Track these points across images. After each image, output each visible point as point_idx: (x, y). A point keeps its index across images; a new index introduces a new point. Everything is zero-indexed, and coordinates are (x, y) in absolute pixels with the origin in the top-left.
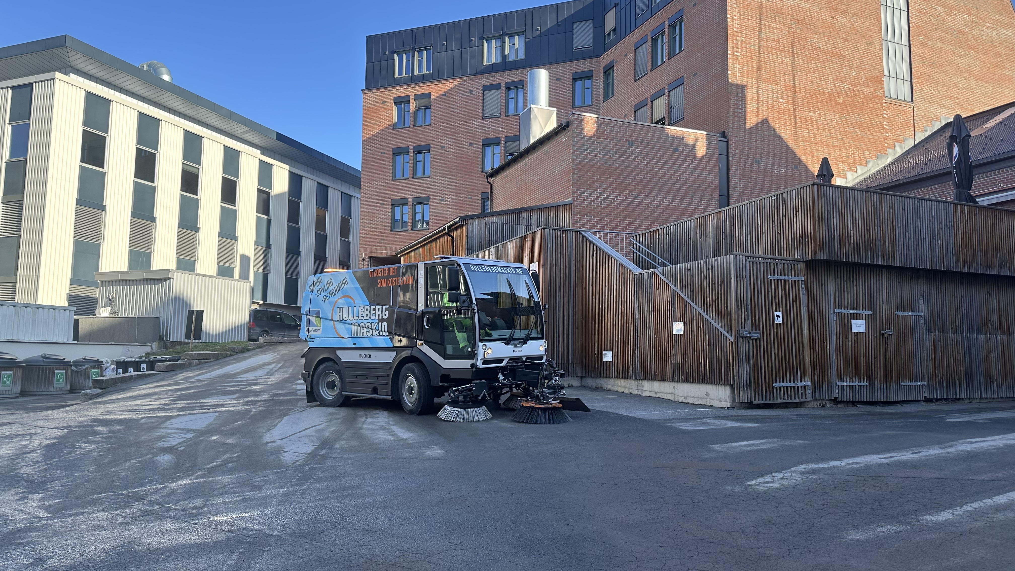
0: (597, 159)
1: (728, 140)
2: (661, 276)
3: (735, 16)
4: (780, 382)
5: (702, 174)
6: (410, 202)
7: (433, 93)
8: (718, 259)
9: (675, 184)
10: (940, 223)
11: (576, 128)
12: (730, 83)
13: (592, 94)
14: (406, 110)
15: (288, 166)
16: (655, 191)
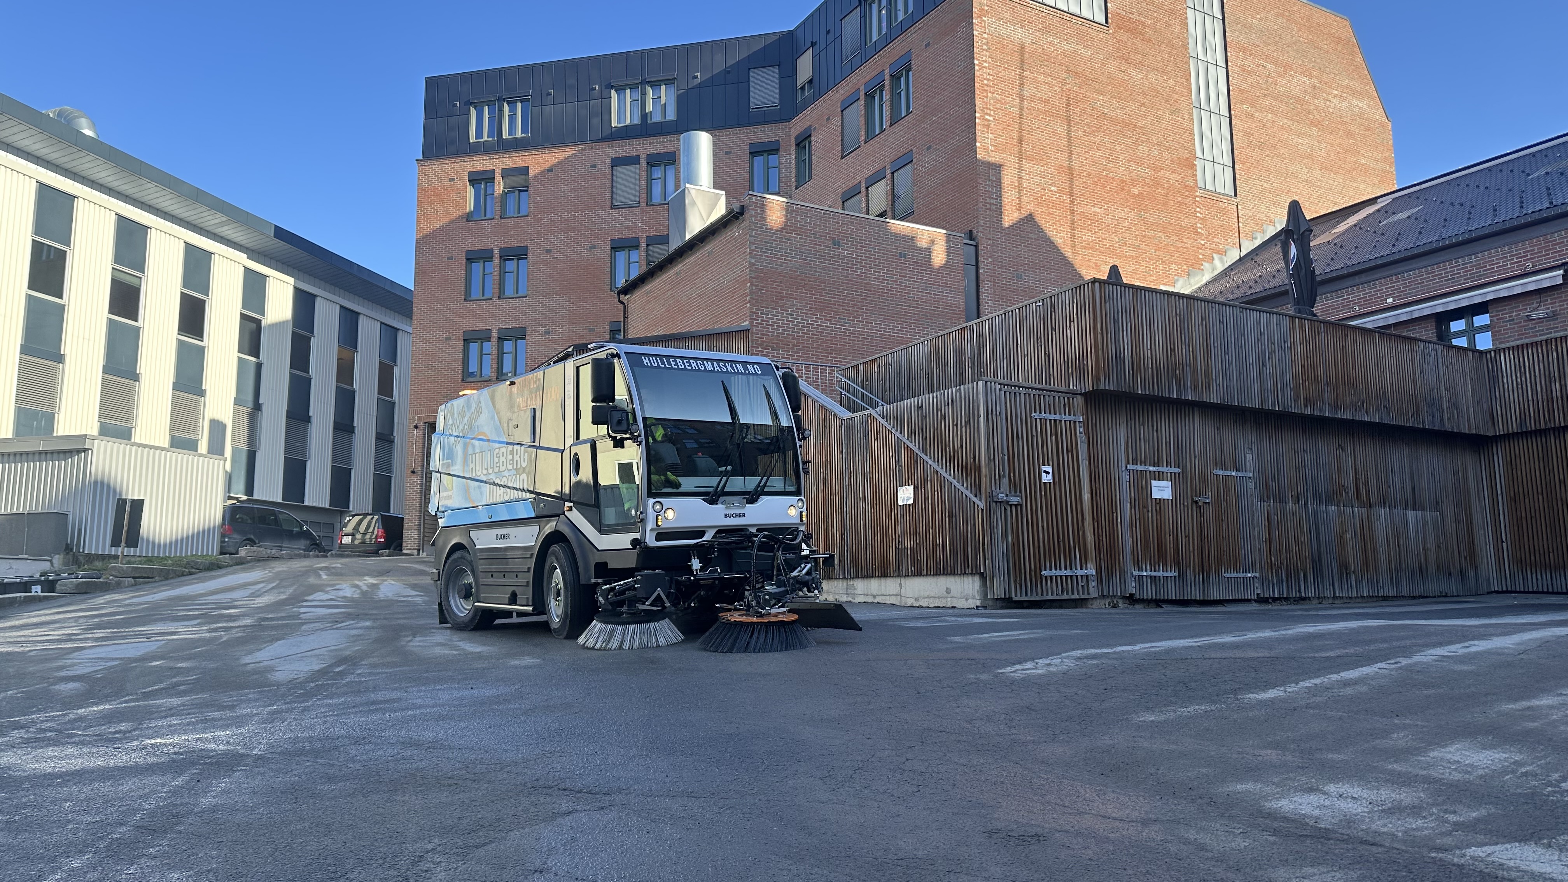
0: (787, 263)
1: (977, 243)
2: (880, 419)
3: (985, 62)
4: (1051, 570)
5: (940, 292)
6: (495, 335)
7: (531, 167)
8: (960, 389)
9: (902, 305)
10: (1272, 343)
11: (754, 216)
12: (980, 160)
13: (779, 175)
14: (488, 193)
15: (293, 279)
16: (874, 314)
